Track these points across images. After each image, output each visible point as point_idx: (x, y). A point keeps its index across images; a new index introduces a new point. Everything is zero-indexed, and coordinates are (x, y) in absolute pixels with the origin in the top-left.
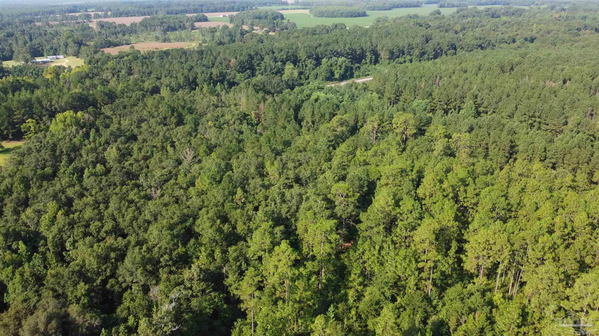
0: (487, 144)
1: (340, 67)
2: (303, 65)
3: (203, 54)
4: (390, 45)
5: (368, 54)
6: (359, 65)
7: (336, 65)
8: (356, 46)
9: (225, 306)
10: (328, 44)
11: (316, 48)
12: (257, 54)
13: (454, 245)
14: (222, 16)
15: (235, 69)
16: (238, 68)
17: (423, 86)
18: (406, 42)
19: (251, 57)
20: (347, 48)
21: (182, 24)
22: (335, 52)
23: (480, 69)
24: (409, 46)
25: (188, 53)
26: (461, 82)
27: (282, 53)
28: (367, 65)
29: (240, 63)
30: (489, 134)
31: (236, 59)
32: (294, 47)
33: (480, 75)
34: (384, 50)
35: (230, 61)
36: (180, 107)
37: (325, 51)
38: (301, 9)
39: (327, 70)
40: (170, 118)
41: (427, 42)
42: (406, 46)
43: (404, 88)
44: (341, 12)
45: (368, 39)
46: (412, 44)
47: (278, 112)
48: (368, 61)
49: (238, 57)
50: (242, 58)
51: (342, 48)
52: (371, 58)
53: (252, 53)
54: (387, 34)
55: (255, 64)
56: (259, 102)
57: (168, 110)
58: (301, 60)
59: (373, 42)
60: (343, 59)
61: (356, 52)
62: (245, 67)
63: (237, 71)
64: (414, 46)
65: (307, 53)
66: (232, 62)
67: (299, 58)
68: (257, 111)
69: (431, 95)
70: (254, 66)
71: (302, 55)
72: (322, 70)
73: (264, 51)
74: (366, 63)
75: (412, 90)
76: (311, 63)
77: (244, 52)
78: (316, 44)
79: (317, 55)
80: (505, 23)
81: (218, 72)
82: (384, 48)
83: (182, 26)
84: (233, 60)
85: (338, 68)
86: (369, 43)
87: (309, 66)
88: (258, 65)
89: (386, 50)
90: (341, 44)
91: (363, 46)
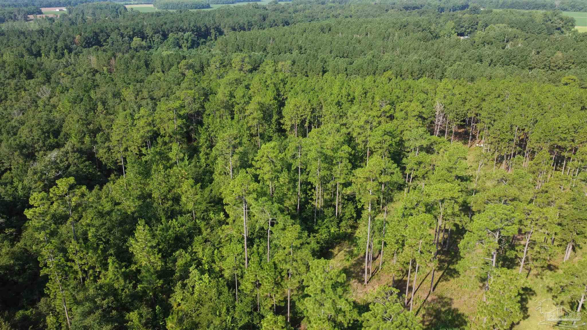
0: (306, 72)
1: (187, 40)
2: (150, 41)
3: (43, 33)
4: (231, 22)
5: (212, 31)
6: (205, 40)
7: (183, 39)
8: (200, 24)
9: (99, 173)
10: (173, 22)
11: (162, 25)
12: (102, 31)
13: (275, 117)
14: (58, 10)
15: (81, 46)
16: (84, 43)
17: (258, 44)
18: (246, 19)
19: (96, 34)
20: (191, 25)
21: (12, 16)
22: (181, 28)
23: (305, 31)
24: (248, 23)
25: (26, 32)
26: (290, 40)
27: (128, 30)
28: (212, 42)
29: (85, 39)
30: (307, 65)
31: (81, 35)
32: (140, 26)
33: (304, 35)
34: (226, 28)
35: (74, 38)
36: (28, 66)
37: (171, 28)
38: (145, 4)
39: (174, 43)
40: (19, 75)
41: (264, 19)
42: (246, 24)
43: (243, 47)
44: (185, 4)
45: (211, 18)
46: (251, 22)
47: (129, 64)
48: (213, 38)
49: (83, 34)
50: (87, 35)
51: (187, 25)
52: (215, 34)
53: (97, 31)
54: (229, 14)
55: (102, 40)
56: (110, 59)
57: (16, 68)
58: (148, 36)
59: (216, 21)
60: (189, 33)
61: (200, 29)
62: (91, 43)
63: (83, 47)
64: (253, 23)
65: (153, 29)
66: (77, 39)
67: (146, 35)
68: (109, 67)
69: (265, 50)
70: (101, 42)
71: (149, 31)
72: (169, 42)
73: (109, 29)
74: (212, 40)
75: (250, 47)
76: (158, 38)
77: (89, 30)
78: (161, 23)
79: (164, 32)
80: (331, 8)
81: (63, 45)
82: (227, 26)
83: (13, 17)
84: (78, 37)
85: (185, 42)
86: (212, 22)
87: (156, 40)
88: (105, 41)
89: (229, 27)
90: (186, 23)
91: (207, 23)
